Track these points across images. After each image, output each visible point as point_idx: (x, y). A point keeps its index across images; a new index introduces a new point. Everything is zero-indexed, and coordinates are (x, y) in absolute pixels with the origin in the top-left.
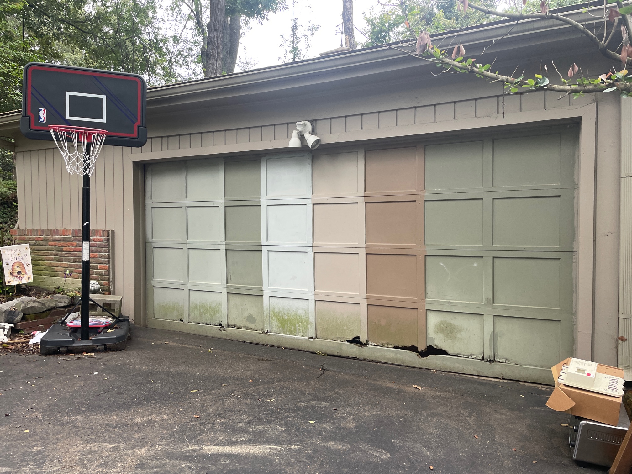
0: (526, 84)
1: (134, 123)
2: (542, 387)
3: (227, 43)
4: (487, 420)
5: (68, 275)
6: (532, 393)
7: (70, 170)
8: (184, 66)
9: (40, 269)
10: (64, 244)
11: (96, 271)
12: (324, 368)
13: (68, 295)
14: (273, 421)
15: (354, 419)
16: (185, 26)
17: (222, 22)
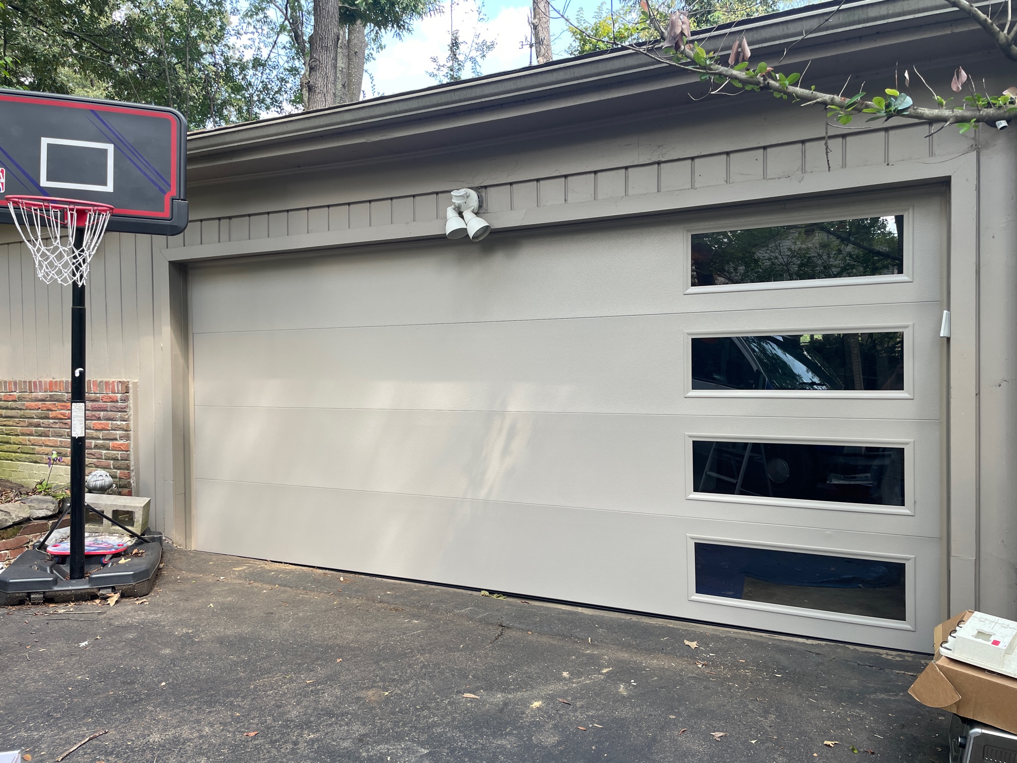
0: (867, 107)
1: (164, 192)
2: (887, 654)
3: (344, 70)
4: (796, 723)
5: (54, 460)
6: (870, 666)
7: (44, 276)
8: (273, 109)
9: (11, 450)
10: (50, 407)
11: (106, 453)
12: (504, 625)
13: (54, 497)
14: (408, 734)
15: (556, 727)
16: (275, 43)
17: (334, 34)
